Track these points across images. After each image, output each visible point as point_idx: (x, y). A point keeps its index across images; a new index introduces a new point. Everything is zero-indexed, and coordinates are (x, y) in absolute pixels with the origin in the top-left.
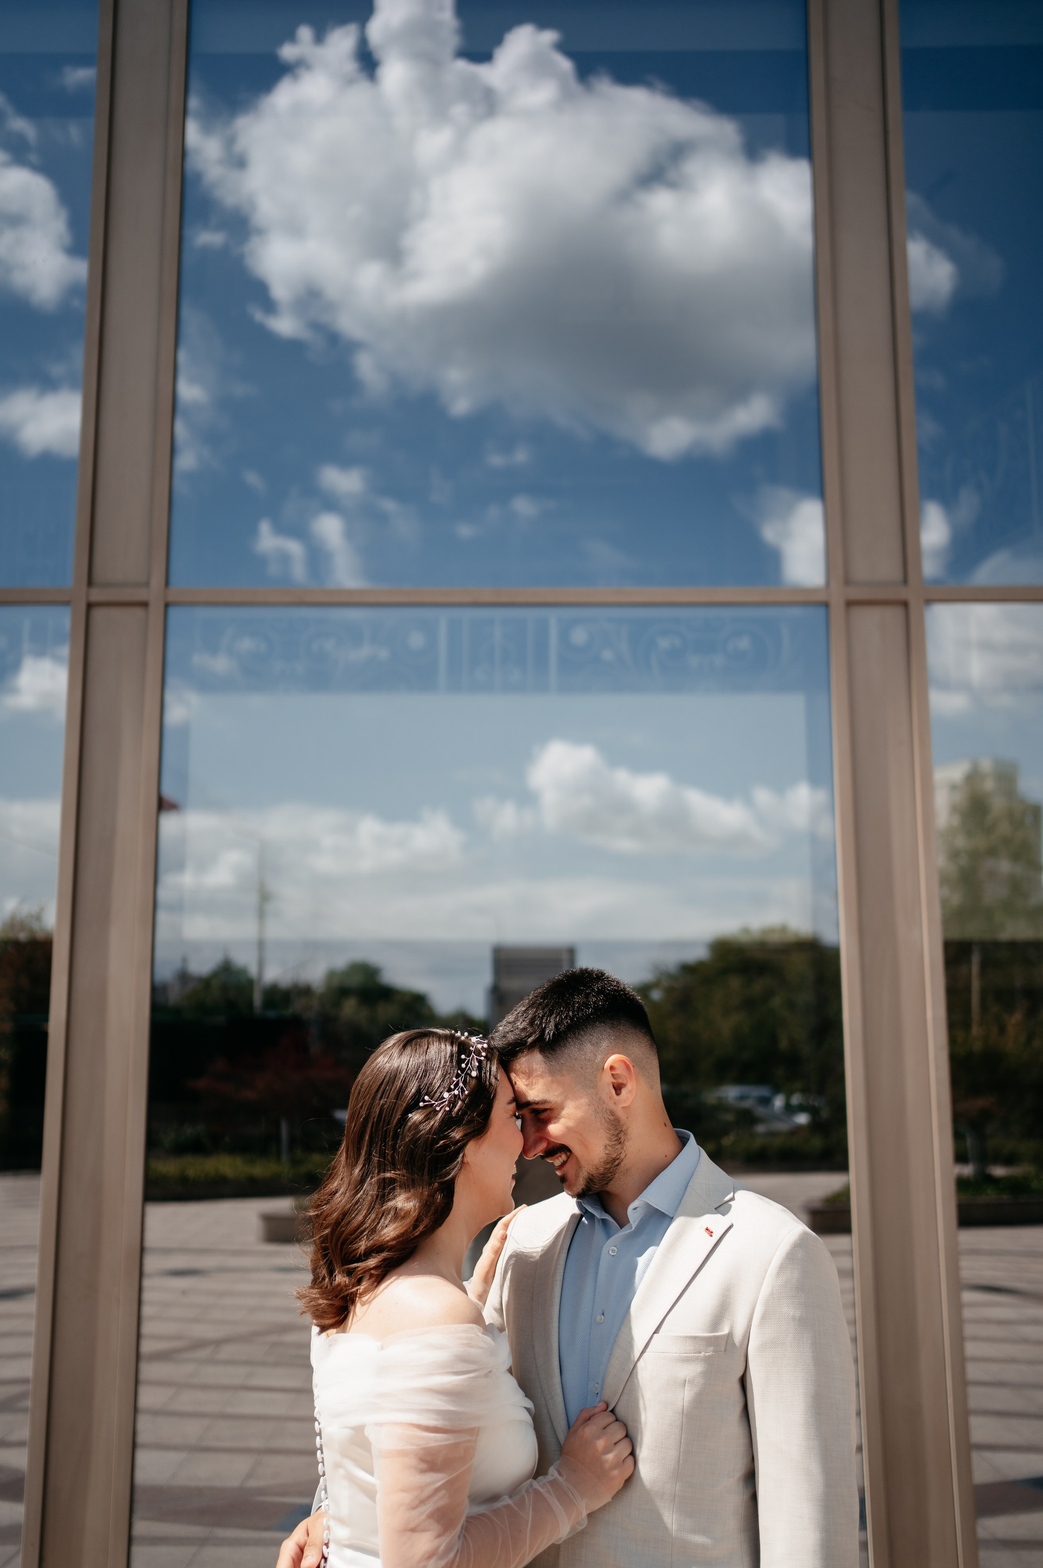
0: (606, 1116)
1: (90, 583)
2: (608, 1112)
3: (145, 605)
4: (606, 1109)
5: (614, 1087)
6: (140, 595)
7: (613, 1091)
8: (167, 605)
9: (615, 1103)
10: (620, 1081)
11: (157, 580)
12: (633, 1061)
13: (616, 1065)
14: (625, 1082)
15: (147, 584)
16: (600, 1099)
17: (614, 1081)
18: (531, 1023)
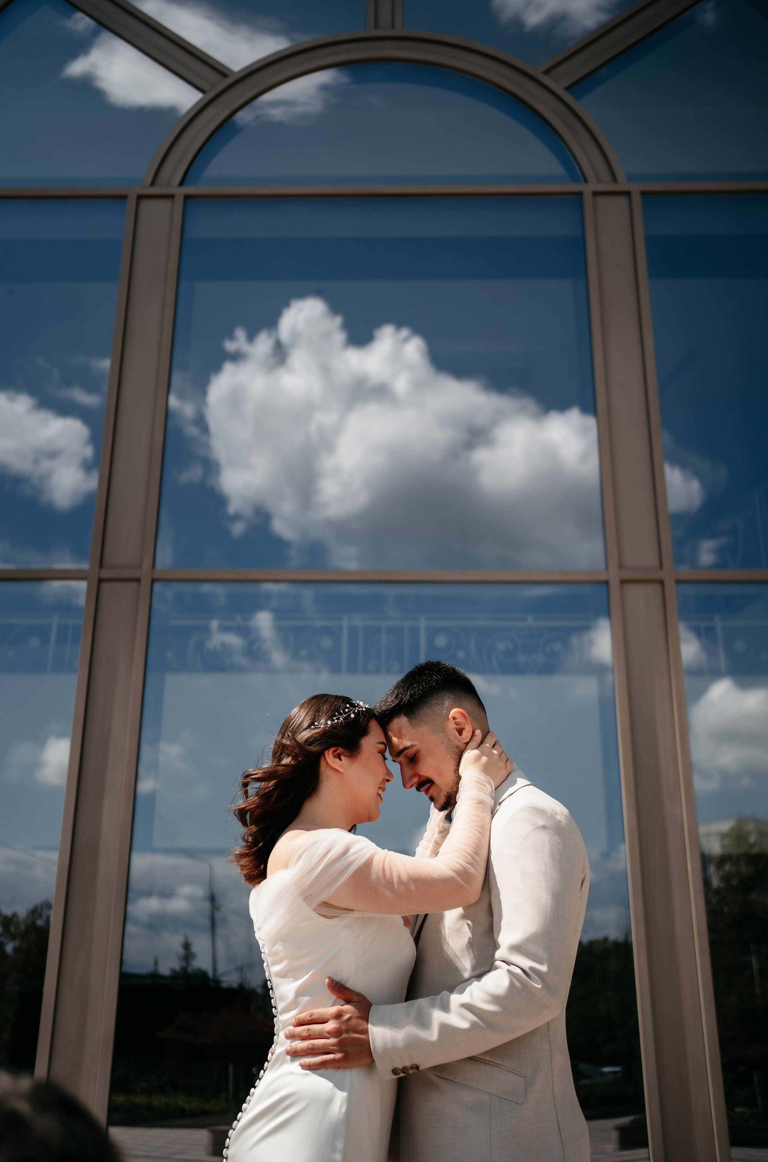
0: (454, 750)
1: (101, 566)
2: (455, 747)
3: (138, 580)
4: (454, 745)
5: (457, 731)
6: (135, 574)
7: (457, 734)
8: (153, 581)
9: (459, 741)
10: (461, 727)
11: (147, 564)
12: (468, 713)
13: (456, 716)
14: (464, 727)
15: (140, 567)
16: (449, 739)
17: (457, 727)
18: (396, 697)
